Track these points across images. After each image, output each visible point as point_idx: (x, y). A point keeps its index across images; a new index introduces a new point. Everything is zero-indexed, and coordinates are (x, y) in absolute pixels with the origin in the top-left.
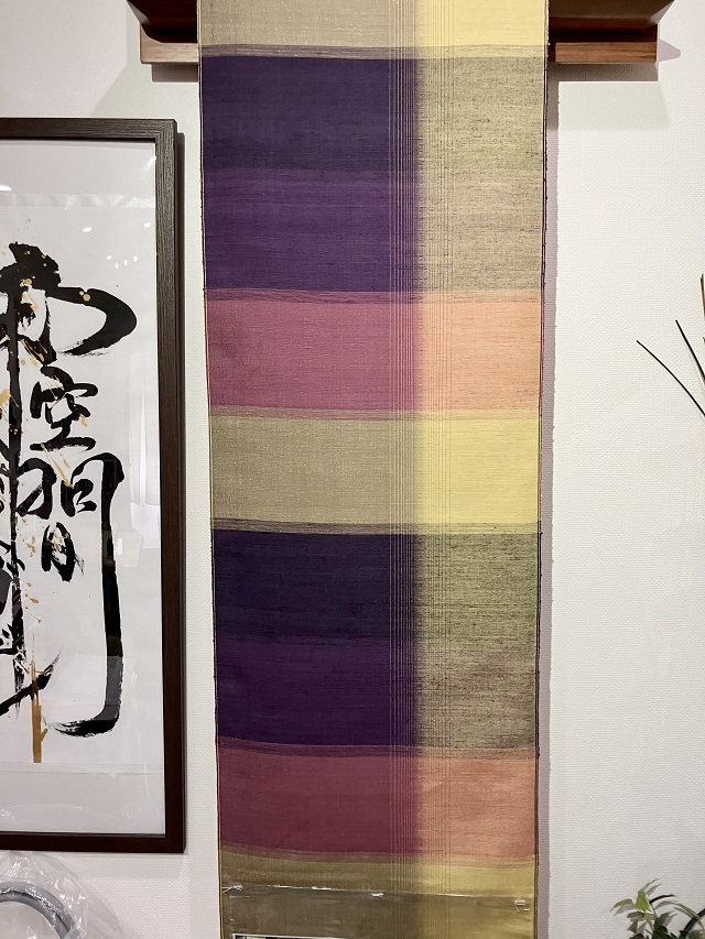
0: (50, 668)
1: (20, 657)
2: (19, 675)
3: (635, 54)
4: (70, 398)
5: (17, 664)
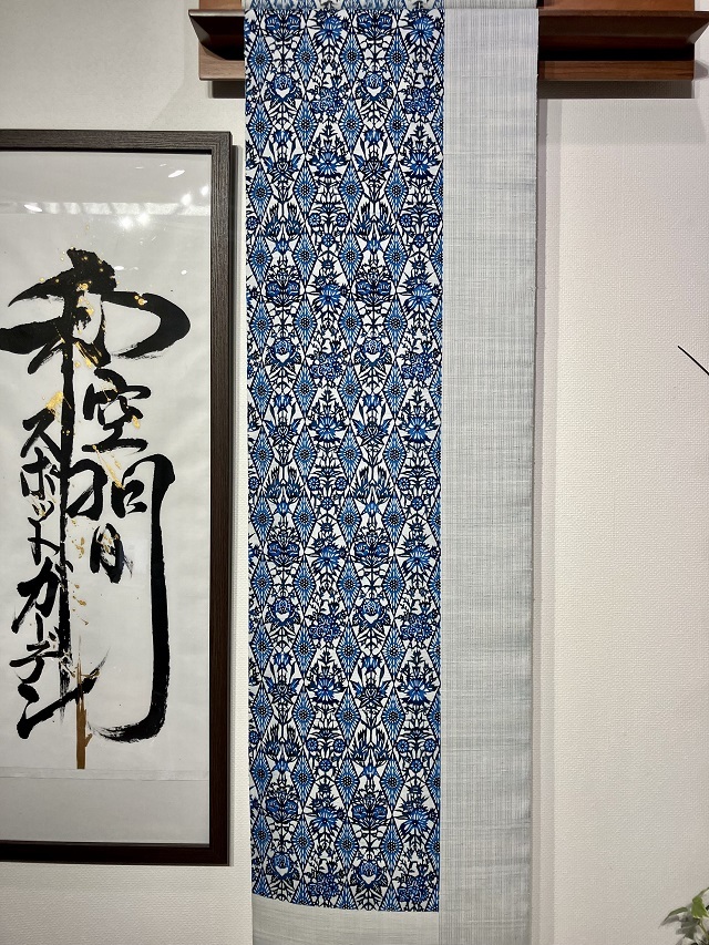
0: (96, 671)
1: (66, 661)
2: (64, 678)
3: (673, 72)
4: (123, 401)
5: (63, 667)
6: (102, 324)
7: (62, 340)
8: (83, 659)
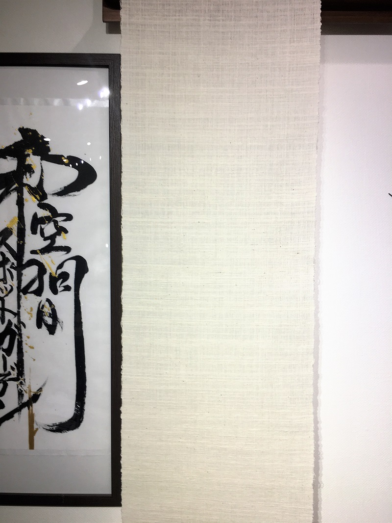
0: (40, 389)
1: (21, 383)
2: (20, 394)
4: (56, 223)
5: (20, 387)
6: (42, 175)
7: (16, 185)
8: (32, 383)
